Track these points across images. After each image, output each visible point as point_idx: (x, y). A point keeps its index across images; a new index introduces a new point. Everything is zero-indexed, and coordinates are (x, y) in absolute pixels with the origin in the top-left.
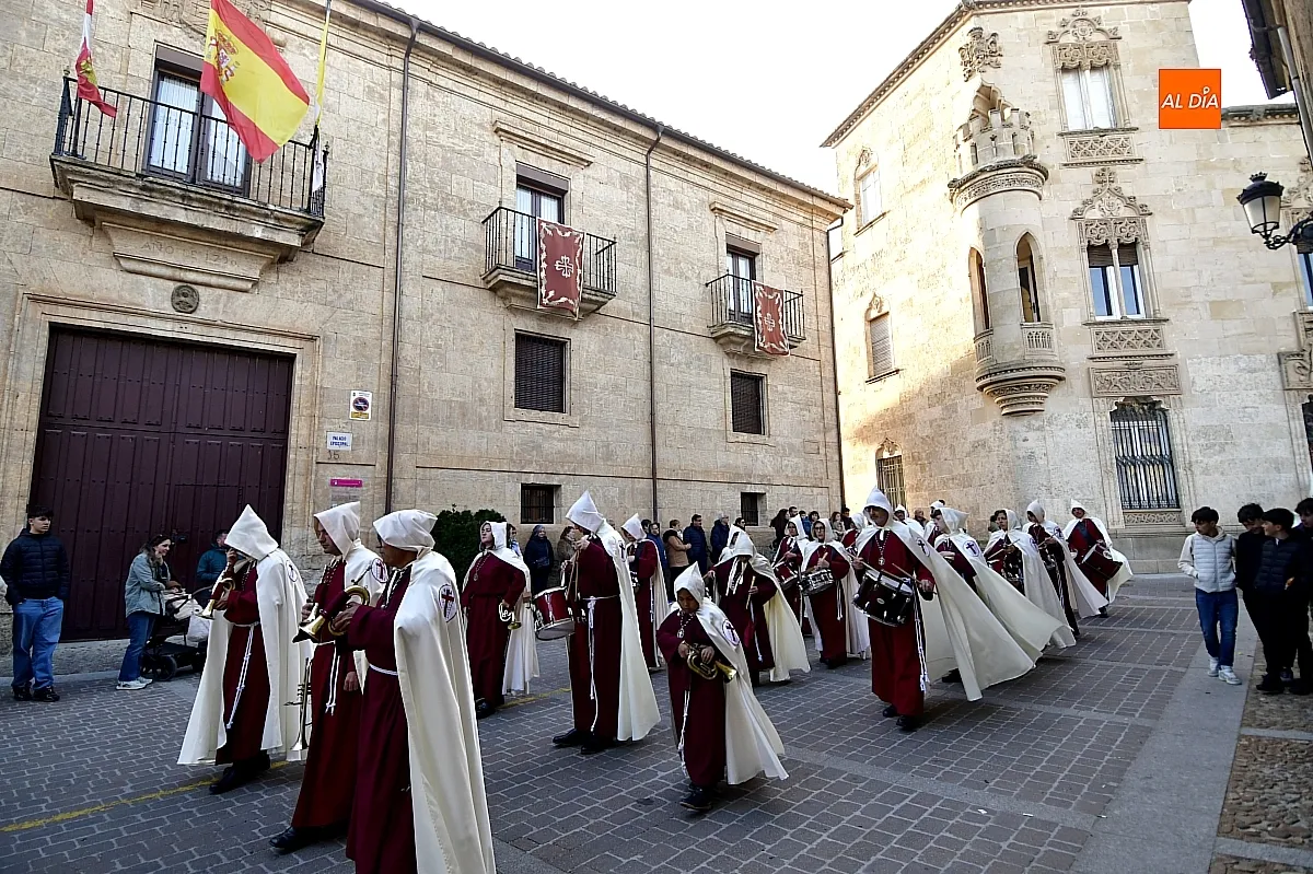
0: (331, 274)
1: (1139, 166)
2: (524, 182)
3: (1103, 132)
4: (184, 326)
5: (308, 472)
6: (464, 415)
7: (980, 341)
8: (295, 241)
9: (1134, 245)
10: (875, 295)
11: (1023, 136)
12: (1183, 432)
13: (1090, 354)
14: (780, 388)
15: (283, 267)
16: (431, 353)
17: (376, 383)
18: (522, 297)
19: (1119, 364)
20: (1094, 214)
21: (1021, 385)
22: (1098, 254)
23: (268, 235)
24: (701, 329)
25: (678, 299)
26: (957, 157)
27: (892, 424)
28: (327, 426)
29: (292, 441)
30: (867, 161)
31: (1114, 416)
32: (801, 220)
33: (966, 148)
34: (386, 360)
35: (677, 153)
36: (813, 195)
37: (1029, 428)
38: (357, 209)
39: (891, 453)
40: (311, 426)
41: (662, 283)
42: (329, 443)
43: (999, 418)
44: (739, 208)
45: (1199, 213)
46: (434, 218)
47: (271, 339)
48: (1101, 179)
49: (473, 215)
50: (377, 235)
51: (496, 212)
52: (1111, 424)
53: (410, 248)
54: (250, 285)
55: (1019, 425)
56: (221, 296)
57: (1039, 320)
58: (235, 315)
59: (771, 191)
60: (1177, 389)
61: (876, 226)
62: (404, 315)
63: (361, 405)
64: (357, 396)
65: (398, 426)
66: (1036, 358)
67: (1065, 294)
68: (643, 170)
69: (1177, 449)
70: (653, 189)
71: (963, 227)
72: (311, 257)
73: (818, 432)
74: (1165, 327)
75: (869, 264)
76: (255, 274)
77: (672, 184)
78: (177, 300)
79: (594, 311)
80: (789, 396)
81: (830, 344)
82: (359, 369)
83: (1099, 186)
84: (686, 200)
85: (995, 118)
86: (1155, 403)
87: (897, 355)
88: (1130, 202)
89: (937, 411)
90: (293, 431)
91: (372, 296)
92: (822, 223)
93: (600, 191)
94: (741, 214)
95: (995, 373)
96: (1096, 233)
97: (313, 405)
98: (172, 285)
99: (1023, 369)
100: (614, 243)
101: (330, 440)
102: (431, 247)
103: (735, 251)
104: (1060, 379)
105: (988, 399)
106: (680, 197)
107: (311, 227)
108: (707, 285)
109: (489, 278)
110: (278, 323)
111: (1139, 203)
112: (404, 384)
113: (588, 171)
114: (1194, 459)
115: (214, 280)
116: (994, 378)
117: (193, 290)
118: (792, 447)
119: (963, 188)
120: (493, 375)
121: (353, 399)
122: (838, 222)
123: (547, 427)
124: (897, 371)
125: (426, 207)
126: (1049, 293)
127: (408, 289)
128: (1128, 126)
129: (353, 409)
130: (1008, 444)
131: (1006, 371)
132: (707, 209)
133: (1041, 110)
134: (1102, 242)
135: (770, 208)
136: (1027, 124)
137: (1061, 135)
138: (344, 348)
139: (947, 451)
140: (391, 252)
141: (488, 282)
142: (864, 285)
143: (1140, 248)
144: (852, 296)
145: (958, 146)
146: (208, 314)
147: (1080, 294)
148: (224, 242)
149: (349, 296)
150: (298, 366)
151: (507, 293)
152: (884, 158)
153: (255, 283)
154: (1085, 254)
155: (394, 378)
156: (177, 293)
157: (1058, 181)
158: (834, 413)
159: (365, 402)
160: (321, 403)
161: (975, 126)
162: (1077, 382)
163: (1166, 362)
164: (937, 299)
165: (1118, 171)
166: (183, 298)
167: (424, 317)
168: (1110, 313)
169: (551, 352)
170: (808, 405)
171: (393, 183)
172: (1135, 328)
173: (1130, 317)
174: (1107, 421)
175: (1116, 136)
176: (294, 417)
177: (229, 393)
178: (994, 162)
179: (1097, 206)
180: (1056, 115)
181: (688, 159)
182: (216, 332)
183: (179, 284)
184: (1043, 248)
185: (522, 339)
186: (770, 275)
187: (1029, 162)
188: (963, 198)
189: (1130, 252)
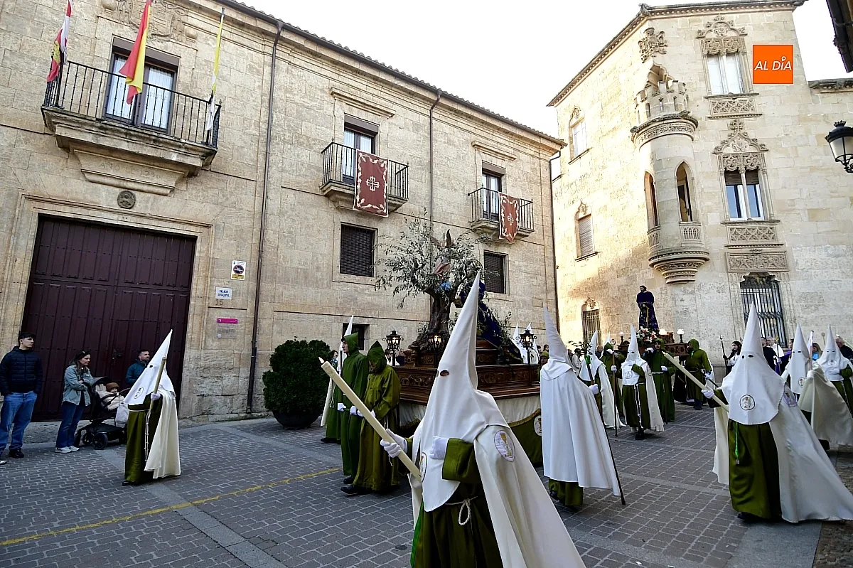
0: (222, 185)
1: (759, 119)
2: (349, 127)
3: (734, 96)
4: (125, 217)
5: (203, 313)
6: (306, 278)
7: (652, 234)
8: (198, 163)
9: (756, 171)
10: (582, 203)
11: (681, 99)
12: (790, 297)
13: (727, 244)
14: (517, 263)
15: (191, 180)
16: (285, 237)
17: (249, 256)
18: (346, 201)
19: (747, 250)
20: (729, 150)
21: (680, 263)
22: (732, 177)
23: (181, 159)
24: (465, 223)
25: (449, 203)
26: (637, 112)
27: (593, 288)
28: (215, 283)
29: (193, 293)
30: (577, 115)
31: (743, 285)
32: (532, 153)
33: (642, 107)
34: (256, 241)
35: (451, 109)
36: (540, 137)
37: (685, 292)
38: (240, 143)
39: (592, 307)
40: (206, 283)
41: (439, 193)
42: (217, 294)
43: (664, 286)
44: (491, 145)
45: (800, 150)
46: (290, 149)
47: (181, 226)
48: (733, 127)
49: (316, 148)
50: (252, 160)
51: (330, 146)
52: (741, 291)
53: (274, 168)
54: (169, 191)
55: (678, 290)
56: (150, 198)
57: (692, 220)
58: (158, 210)
59: (513, 134)
60: (785, 268)
61: (583, 158)
62: (269, 212)
63: (239, 270)
64: (236, 264)
65: (262, 284)
66: (689, 245)
67: (709, 203)
68: (427, 119)
69: (786, 308)
70: (434, 132)
71: (641, 158)
72: (208, 174)
73: (542, 292)
74: (777, 226)
75: (578, 182)
76: (172, 184)
77: (447, 129)
78: (121, 200)
79: (393, 211)
80: (523, 268)
81: (551, 235)
82: (238, 246)
83: (732, 132)
84: (456, 139)
85: (662, 87)
86: (771, 277)
87: (597, 243)
88: (754, 142)
89: (622, 280)
90: (194, 286)
91: (248, 199)
92: (546, 155)
93: (398, 133)
94: (493, 149)
95: (662, 255)
96: (731, 162)
97: (207, 270)
98: (118, 191)
99: (681, 253)
100: (407, 166)
101: (218, 292)
102: (287, 168)
103: (487, 173)
104: (706, 260)
105: (657, 272)
106: (452, 138)
107: (209, 154)
108: (469, 194)
109: (325, 189)
110: (186, 216)
111: (759, 143)
112: (268, 256)
113: (391, 120)
114: (797, 315)
115: (145, 188)
116: (661, 259)
117: (132, 194)
118: (524, 302)
119: (640, 132)
120: (326, 252)
121: (233, 266)
122: (558, 154)
123: (361, 287)
124: (596, 253)
125: (285, 143)
126: (698, 202)
127: (272, 195)
128: (752, 92)
129: (233, 273)
130: (671, 303)
131: (669, 254)
132: (470, 145)
133: (693, 81)
134: (735, 168)
135: (512, 145)
136: (684, 91)
137: (707, 98)
138: (229, 233)
139: (630, 307)
140: (261, 170)
141: (324, 191)
142: (574, 196)
143: (760, 173)
144: (566, 204)
145: (637, 105)
146: (141, 209)
147: (719, 203)
148: (152, 163)
149: (233, 199)
150: (198, 244)
151: (337, 198)
152: (588, 113)
153: (172, 190)
154: (723, 177)
155: (261, 252)
156: (121, 195)
157: (705, 128)
158: (553, 280)
159: (242, 268)
160: (213, 268)
161: (649, 92)
162: (717, 262)
163: (778, 249)
164: (623, 205)
165: (745, 122)
166: (125, 199)
167: (281, 213)
168: (740, 216)
169: (365, 237)
170: (536, 274)
171: (264, 127)
172: (757, 226)
173: (754, 219)
174: (738, 288)
175: (744, 99)
176: (195, 277)
177: (154, 261)
178: (661, 115)
179: (731, 145)
180: (703, 85)
181: (457, 113)
182: (145, 221)
183: (123, 190)
184: (694, 172)
185: (346, 228)
186: (511, 189)
187: (685, 116)
188: (640, 139)
189: (753, 176)
